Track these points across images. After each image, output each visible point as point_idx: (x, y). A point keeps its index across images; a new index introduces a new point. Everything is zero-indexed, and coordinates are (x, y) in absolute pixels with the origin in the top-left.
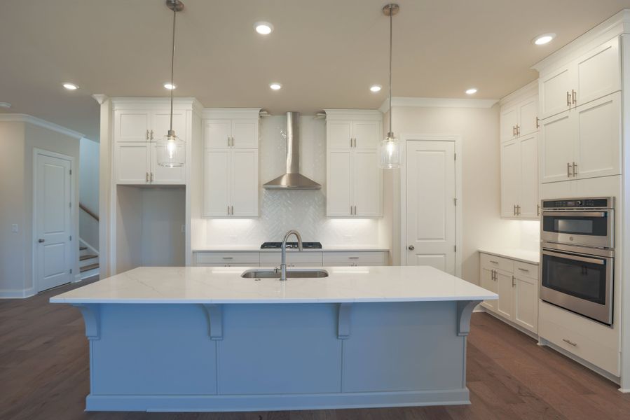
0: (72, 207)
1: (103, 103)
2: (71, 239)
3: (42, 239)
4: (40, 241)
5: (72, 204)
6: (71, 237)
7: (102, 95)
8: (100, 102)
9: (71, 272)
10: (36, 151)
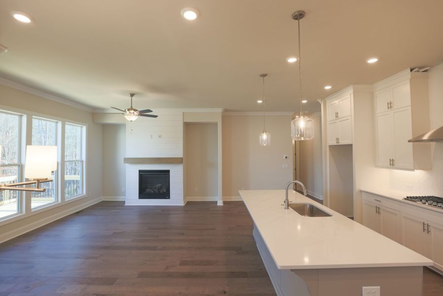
1: (322, 103)
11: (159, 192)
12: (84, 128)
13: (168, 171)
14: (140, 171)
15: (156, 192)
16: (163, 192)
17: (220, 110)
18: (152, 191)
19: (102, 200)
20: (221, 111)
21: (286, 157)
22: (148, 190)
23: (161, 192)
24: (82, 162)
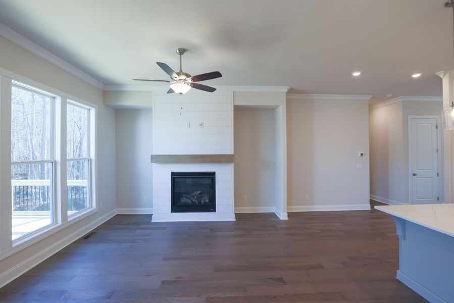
0: (439, 152)
1: (444, 76)
2: (438, 175)
3: (415, 173)
4: (414, 175)
5: (439, 150)
6: (438, 174)
7: (442, 71)
8: (442, 76)
9: (438, 199)
10: (410, 117)
11: (200, 202)
12: (93, 112)
13: (213, 174)
14: (173, 174)
15: (195, 202)
16: (205, 202)
17: (285, 89)
18: (190, 202)
19: (117, 213)
20: (286, 91)
21: (362, 154)
22: (184, 200)
23: (202, 202)
24: (90, 160)
